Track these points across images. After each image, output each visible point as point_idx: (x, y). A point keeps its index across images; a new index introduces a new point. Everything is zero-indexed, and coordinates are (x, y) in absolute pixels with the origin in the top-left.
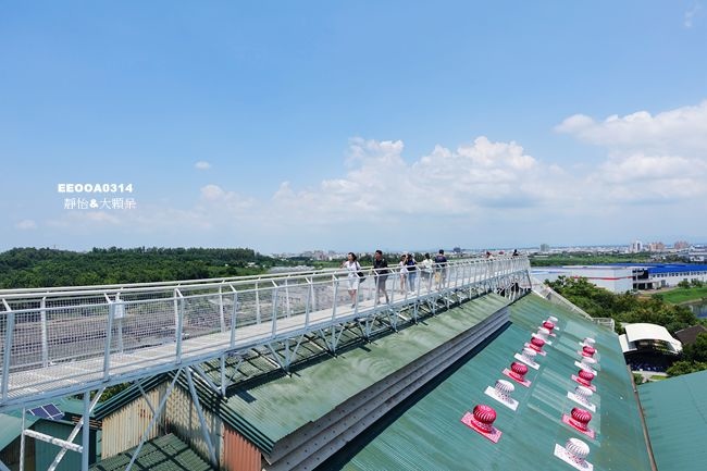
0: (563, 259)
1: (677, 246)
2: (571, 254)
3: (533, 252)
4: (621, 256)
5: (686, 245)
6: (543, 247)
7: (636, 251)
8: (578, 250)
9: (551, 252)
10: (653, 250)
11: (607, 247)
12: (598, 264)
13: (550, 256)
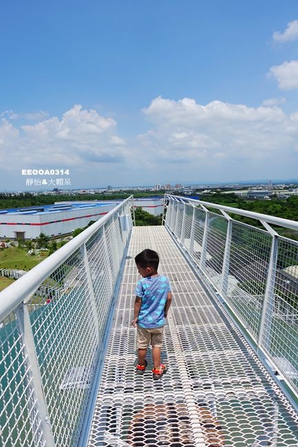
0: (121, 195)
1: (177, 186)
2: (125, 191)
3: (103, 190)
4: (151, 192)
5: (181, 186)
6: (109, 188)
7: (158, 189)
8: (128, 189)
9: (113, 190)
10: (166, 189)
11: (143, 187)
12: (140, 197)
13: (113, 193)
